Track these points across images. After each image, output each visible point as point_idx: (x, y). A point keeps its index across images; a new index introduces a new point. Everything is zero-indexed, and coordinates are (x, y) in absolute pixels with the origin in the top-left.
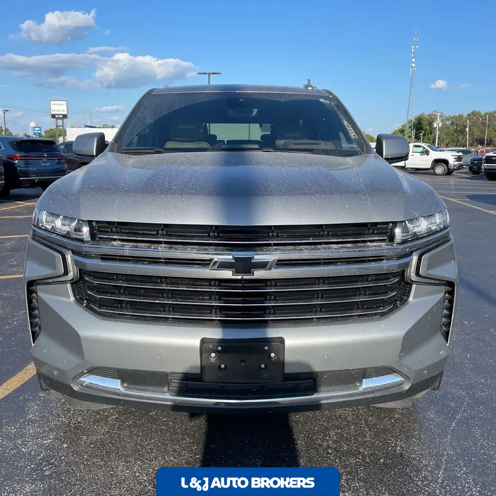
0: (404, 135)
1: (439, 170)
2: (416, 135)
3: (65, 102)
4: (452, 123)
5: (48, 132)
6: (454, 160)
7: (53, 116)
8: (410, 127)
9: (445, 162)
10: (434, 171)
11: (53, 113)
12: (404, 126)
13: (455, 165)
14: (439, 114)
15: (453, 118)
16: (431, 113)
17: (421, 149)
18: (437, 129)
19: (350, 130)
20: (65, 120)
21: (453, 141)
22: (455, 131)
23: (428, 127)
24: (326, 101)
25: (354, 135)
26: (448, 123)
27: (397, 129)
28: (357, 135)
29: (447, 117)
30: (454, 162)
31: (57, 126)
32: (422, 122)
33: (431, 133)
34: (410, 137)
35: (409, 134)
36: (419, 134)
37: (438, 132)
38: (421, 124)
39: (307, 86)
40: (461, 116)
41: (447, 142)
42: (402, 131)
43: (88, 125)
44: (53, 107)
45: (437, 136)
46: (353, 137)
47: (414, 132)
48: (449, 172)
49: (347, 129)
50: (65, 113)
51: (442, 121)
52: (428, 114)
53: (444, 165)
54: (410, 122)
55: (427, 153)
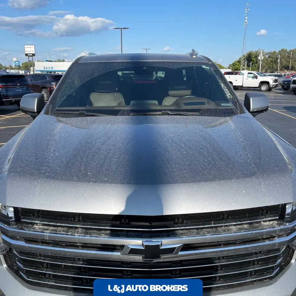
0: (240, 64)
1: (264, 88)
2: (247, 64)
3: (33, 46)
4: (269, 57)
5: (24, 64)
6: (273, 82)
7: (26, 55)
8: (244, 59)
9: (268, 83)
10: (261, 89)
11: (26, 53)
12: (240, 58)
13: (273, 85)
14: (262, 51)
15: (270, 53)
16: (257, 50)
17: (252, 75)
18: (261, 60)
19: (226, 91)
20: (34, 57)
21: (270, 67)
22: (271, 61)
23: (255, 59)
24: (207, 68)
25: (229, 96)
26: (267, 56)
27: (236, 61)
28: (232, 94)
29: (266, 53)
30: (273, 83)
31: (29, 61)
32: (251, 56)
33: (257, 63)
34: (244, 65)
35: (244, 64)
36: (249, 63)
37: (261, 62)
38: (250, 57)
39: (192, 55)
40: (275, 52)
41: (266, 68)
42: (239, 62)
43: (48, 60)
44: (26, 49)
45: (261, 65)
46: (228, 97)
47: (246, 62)
48: (270, 89)
49: (224, 90)
50: (34, 53)
51: (263, 55)
52: (255, 51)
53: (267, 85)
54: (244, 56)
55: (256, 77)
